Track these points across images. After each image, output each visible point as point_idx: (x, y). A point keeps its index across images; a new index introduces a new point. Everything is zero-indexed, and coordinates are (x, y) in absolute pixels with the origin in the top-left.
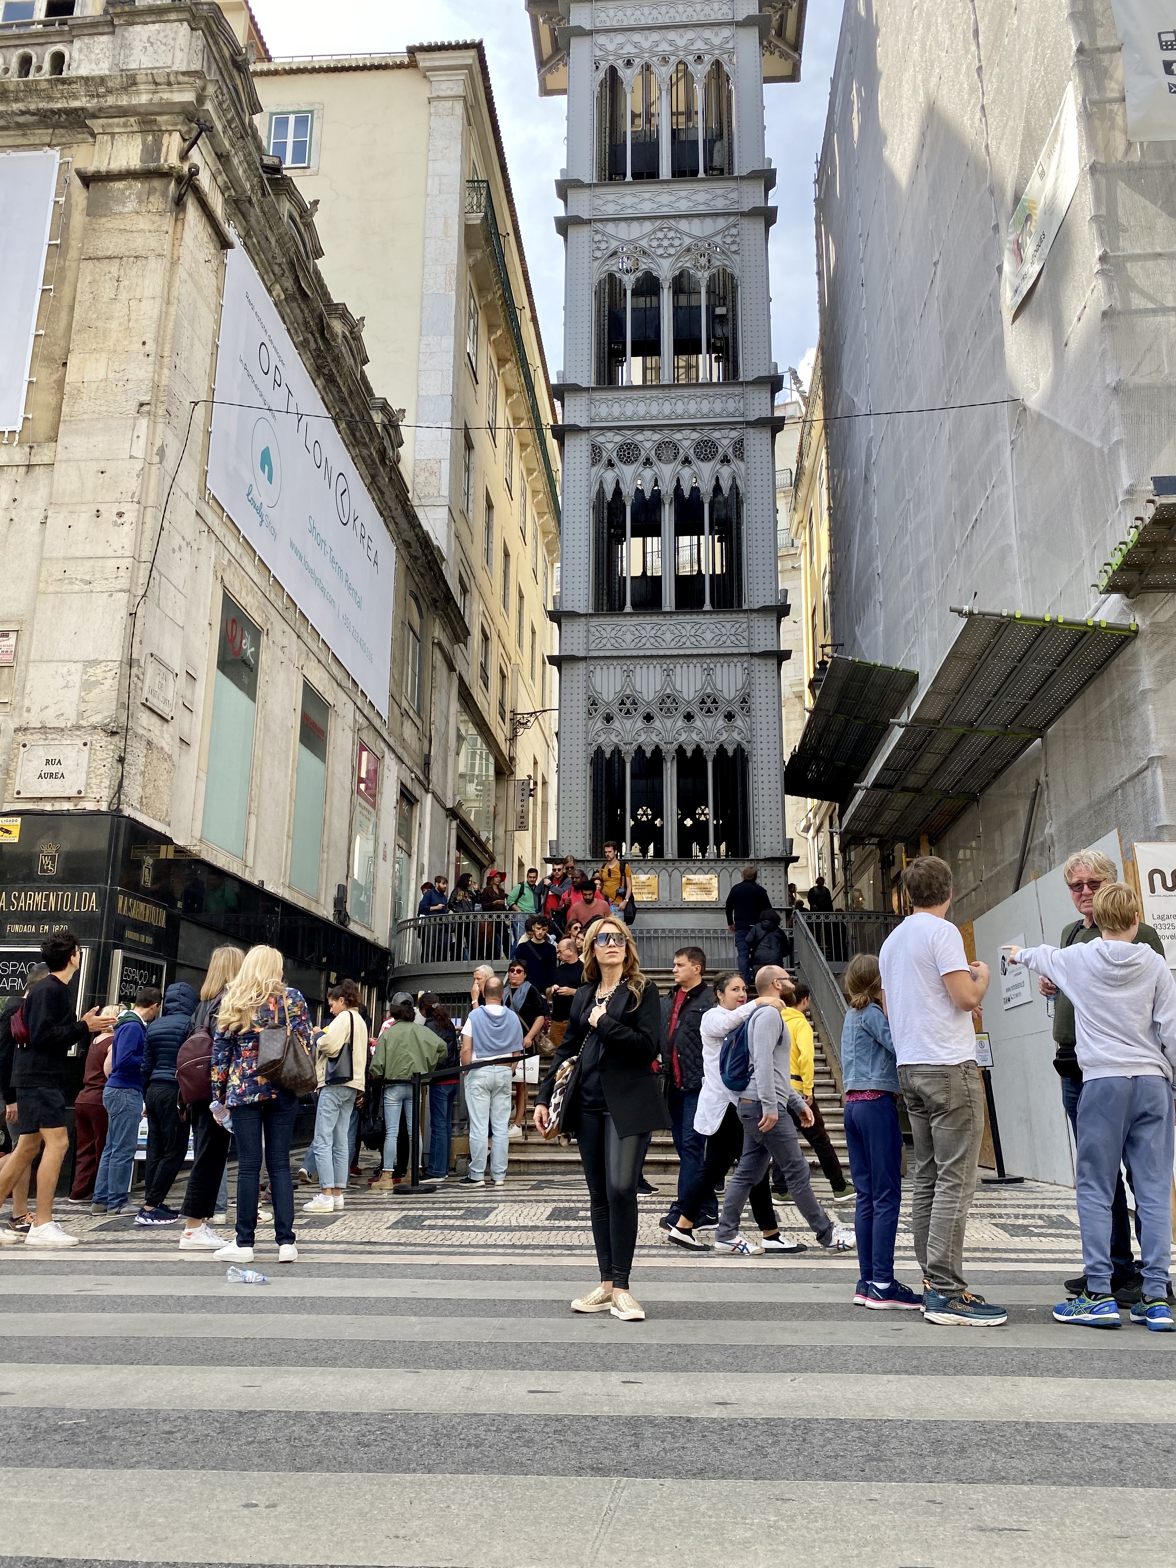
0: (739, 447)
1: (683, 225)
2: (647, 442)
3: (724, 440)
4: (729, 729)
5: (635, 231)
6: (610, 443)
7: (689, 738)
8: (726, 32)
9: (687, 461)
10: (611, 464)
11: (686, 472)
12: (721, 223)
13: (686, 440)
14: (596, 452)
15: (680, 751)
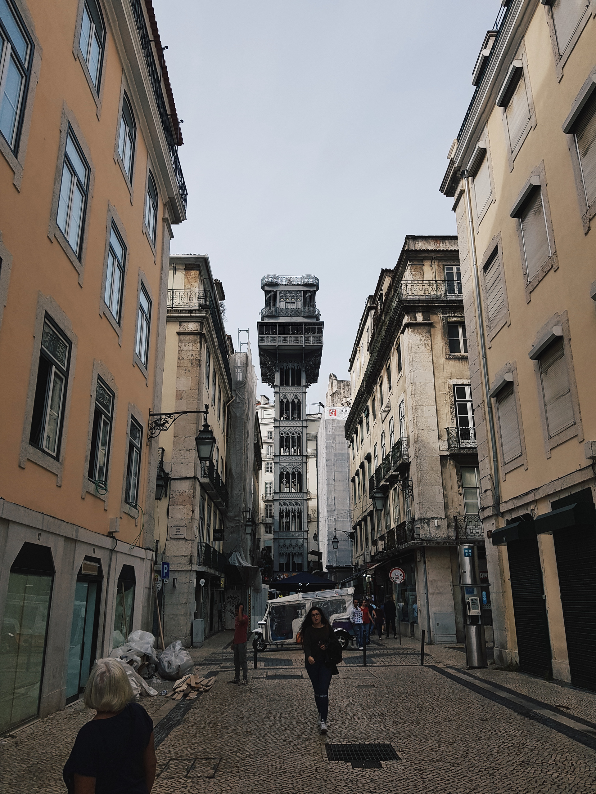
0: (302, 503)
1: (294, 463)
2: (287, 502)
3: (299, 502)
4: (300, 550)
5: (286, 464)
6: (282, 502)
7: (294, 552)
8: (301, 428)
9: (294, 505)
10: (282, 505)
11: (294, 507)
12: (300, 463)
13: (293, 502)
14: (280, 503)
15: (292, 553)
